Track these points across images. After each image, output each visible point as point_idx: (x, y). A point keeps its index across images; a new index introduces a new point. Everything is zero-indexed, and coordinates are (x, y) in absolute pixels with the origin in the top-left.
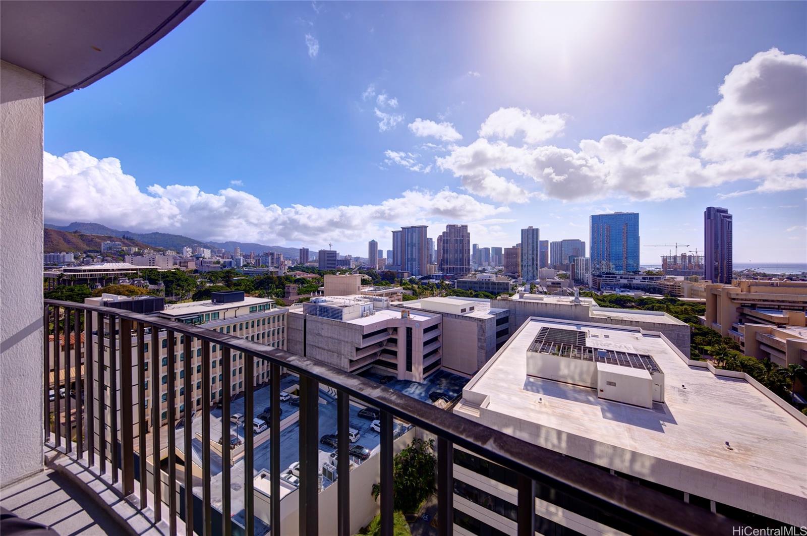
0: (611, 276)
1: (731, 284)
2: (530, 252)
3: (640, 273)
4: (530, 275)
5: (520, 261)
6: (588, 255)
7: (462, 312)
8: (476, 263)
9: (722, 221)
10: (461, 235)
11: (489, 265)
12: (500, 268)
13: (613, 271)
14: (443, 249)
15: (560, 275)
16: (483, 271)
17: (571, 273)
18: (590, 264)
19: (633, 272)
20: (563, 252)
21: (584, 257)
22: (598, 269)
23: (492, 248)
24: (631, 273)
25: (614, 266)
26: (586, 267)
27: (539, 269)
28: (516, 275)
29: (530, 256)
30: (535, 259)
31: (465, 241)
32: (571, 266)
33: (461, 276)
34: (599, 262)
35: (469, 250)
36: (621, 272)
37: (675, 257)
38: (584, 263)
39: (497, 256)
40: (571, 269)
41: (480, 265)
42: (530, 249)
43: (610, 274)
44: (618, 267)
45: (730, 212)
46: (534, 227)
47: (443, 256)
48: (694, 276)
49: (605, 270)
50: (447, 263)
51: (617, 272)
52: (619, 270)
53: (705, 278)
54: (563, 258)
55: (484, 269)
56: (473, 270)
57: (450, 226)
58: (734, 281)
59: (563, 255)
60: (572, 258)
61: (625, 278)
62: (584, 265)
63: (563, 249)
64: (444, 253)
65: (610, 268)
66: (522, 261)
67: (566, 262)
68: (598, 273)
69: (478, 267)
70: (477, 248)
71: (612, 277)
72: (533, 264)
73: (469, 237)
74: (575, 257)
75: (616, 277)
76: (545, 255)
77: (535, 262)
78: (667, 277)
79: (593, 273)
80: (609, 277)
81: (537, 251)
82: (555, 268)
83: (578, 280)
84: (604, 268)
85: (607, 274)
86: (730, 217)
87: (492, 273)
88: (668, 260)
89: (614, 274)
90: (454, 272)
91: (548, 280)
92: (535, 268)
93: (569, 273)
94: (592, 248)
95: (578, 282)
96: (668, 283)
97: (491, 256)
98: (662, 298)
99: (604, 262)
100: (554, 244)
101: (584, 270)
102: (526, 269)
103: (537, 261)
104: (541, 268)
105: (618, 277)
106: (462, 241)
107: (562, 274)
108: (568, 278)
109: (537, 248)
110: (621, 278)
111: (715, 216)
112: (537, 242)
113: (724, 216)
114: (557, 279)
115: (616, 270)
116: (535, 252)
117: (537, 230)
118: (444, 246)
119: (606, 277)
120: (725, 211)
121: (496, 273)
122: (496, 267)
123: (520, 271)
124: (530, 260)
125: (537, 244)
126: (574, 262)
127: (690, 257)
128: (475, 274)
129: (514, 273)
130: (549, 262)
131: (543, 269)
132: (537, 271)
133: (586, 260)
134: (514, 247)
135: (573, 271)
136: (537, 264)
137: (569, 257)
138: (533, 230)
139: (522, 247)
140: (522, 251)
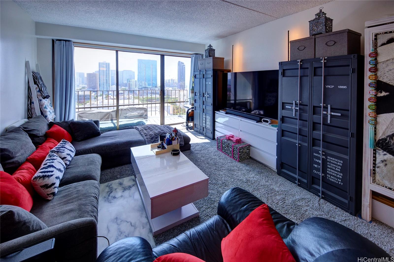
0: (146, 89)
2: (105, 76)
3: (157, 87)
5: (98, 81)
6: (136, 79)
9: (183, 67)
12: (84, 86)
13: (147, 86)
15: (122, 89)
17: (128, 88)
18: (137, 83)
19: (155, 86)
20: (124, 77)
21: (135, 79)
22: (141, 85)
24: (154, 87)
25: (147, 84)
26: (135, 84)
29: (105, 78)
30: (108, 80)
32: (128, 84)
34: (141, 82)
36: (150, 87)
38: (135, 82)
40: (128, 86)
43: (146, 87)
44: (149, 85)
48: (175, 87)
49: (144, 86)
51: (149, 87)
53: (178, 88)
54: (124, 80)
59: (124, 78)
60: (128, 80)
63: (124, 75)
65: (146, 84)
66: (99, 81)
67: (126, 82)
68: (141, 87)
72: (107, 83)
74: (130, 79)
75: (148, 89)
77: (108, 82)
79: (139, 87)
81: (109, 76)
84: (143, 85)
85: (145, 88)
89: (148, 88)
92: (108, 86)
93: (127, 88)
94: (138, 75)
99: (143, 82)
101: (135, 86)
102: (102, 86)
103: (109, 81)
104: (112, 85)
105: (149, 89)
107: (124, 89)
109: (109, 74)
111: (181, 65)
112: (109, 71)
113: (183, 65)
115: (148, 86)
116: (108, 77)
119: (144, 89)
120: (183, 63)
122: (80, 85)
123: (98, 87)
124: (105, 81)
125: (109, 72)
126: (130, 82)
127: (174, 80)
129: (94, 89)
132: (109, 87)
133: (136, 81)
134: (94, 73)
135: (129, 87)
136: (109, 83)
137: (127, 79)
138: (106, 63)
139: (99, 73)
140: (99, 75)
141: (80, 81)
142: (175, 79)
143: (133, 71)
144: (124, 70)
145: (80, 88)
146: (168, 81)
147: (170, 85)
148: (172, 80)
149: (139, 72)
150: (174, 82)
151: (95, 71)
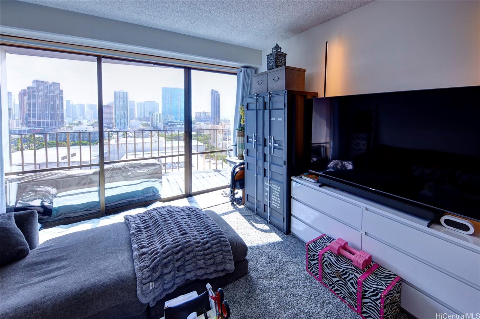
1: (219, 125)
2: (122, 109)
4: (122, 125)
6: (160, 111)
7: (62, 160)
8: (70, 117)
9: (216, 96)
10: (52, 90)
11: (84, 119)
13: (174, 121)
14: (29, 104)
15: (144, 124)
16: (80, 123)
18: (162, 117)
20: (145, 109)
21: (158, 113)
22: (166, 120)
23: (87, 104)
25: (174, 118)
26: (159, 119)
27: (129, 121)
28: (111, 126)
29: (122, 111)
30: (126, 114)
31: (57, 97)
32: (150, 118)
33: (54, 129)
34: (167, 116)
35: (62, 106)
36: (178, 121)
37: (200, 113)
38: (158, 115)
39: (93, 111)
40: (150, 121)
41: (75, 118)
42: (122, 106)
43: (172, 122)
44: (176, 119)
45: (219, 93)
46: (125, 91)
47: (29, 110)
48: (207, 122)
49: (170, 120)
50: (34, 117)
51: (176, 121)
52: (176, 120)
53: (211, 123)
54: (145, 113)
55: (79, 121)
56: (67, 123)
57: (38, 81)
58: (220, 124)
59: (145, 111)
60: (151, 113)
61: (179, 125)
62: (158, 117)
63: (145, 107)
64: (29, 107)
65: (172, 119)
66: (115, 115)
67: (147, 115)
68: (166, 122)
69: (73, 120)
70: (71, 103)
71: (174, 124)
72: (124, 117)
73: (62, 94)
74: (153, 112)
75: (175, 124)
76: (132, 110)
78: (197, 123)
79: (164, 122)
80: (172, 124)
82: (140, 119)
83: (155, 127)
85: (171, 122)
86: (219, 95)
87: (88, 125)
88: (198, 114)
89: (174, 122)
90: (44, 126)
91: (135, 128)
92: (126, 120)
93: (150, 123)
94: (163, 107)
95: (156, 128)
96: (198, 126)
97: (86, 111)
98: (195, 134)
99: (169, 116)
100: (140, 104)
101: (158, 121)
102: (118, 121)
103: (127, 115)
104: (130, 120)
105: (176, 124)
106: (53, 97)
107: (145, 124)
108: (149, 126)
109: (127, 106)
110: (178, 124)
111: (214, 94)
112: (127, 101)
113: (217, 94)
114: (142, 127)
116: (126, 109)
117: (127, 93)
118: (29, 101)
119: (171, 124)
120: (217, 92)
121: (92, 125)
122: (92, 120)
123: (114, 122)
124: (122, 115)
125: (127, 103)
126: (152, 116)
127: (206, 113)
128: (69, 127)
129: (109, 125)
130: (136, 116)
131: (132, 121)
132: (128, 122)
133: (160, 114)
134: (108, 104)
135: (152, 122)
136: (127, 118)
137: (149, 112)
138: (124, 92)
139: (115, 105)
140: (115, 107)
141: (91, 115)
142: (208, 112)
143: (157, 102)
144: (145, 101)
145: (92, 123)
146: (199, 114)
147: (202, 119)
148: (204, 112)
149: (164, 104)
150: (206, 115)
151: (110, 103)
